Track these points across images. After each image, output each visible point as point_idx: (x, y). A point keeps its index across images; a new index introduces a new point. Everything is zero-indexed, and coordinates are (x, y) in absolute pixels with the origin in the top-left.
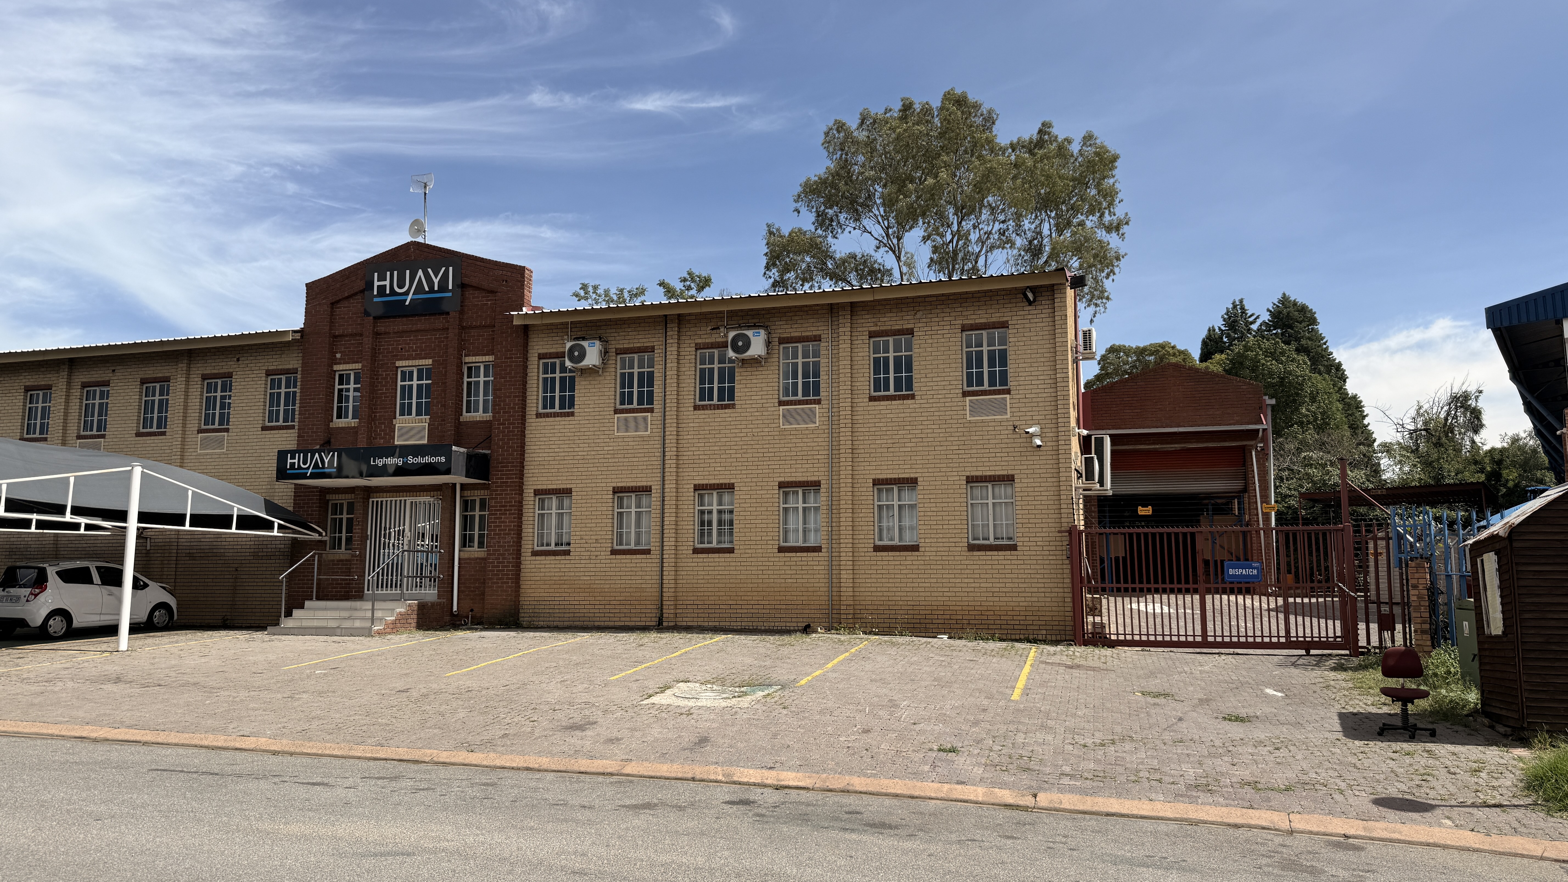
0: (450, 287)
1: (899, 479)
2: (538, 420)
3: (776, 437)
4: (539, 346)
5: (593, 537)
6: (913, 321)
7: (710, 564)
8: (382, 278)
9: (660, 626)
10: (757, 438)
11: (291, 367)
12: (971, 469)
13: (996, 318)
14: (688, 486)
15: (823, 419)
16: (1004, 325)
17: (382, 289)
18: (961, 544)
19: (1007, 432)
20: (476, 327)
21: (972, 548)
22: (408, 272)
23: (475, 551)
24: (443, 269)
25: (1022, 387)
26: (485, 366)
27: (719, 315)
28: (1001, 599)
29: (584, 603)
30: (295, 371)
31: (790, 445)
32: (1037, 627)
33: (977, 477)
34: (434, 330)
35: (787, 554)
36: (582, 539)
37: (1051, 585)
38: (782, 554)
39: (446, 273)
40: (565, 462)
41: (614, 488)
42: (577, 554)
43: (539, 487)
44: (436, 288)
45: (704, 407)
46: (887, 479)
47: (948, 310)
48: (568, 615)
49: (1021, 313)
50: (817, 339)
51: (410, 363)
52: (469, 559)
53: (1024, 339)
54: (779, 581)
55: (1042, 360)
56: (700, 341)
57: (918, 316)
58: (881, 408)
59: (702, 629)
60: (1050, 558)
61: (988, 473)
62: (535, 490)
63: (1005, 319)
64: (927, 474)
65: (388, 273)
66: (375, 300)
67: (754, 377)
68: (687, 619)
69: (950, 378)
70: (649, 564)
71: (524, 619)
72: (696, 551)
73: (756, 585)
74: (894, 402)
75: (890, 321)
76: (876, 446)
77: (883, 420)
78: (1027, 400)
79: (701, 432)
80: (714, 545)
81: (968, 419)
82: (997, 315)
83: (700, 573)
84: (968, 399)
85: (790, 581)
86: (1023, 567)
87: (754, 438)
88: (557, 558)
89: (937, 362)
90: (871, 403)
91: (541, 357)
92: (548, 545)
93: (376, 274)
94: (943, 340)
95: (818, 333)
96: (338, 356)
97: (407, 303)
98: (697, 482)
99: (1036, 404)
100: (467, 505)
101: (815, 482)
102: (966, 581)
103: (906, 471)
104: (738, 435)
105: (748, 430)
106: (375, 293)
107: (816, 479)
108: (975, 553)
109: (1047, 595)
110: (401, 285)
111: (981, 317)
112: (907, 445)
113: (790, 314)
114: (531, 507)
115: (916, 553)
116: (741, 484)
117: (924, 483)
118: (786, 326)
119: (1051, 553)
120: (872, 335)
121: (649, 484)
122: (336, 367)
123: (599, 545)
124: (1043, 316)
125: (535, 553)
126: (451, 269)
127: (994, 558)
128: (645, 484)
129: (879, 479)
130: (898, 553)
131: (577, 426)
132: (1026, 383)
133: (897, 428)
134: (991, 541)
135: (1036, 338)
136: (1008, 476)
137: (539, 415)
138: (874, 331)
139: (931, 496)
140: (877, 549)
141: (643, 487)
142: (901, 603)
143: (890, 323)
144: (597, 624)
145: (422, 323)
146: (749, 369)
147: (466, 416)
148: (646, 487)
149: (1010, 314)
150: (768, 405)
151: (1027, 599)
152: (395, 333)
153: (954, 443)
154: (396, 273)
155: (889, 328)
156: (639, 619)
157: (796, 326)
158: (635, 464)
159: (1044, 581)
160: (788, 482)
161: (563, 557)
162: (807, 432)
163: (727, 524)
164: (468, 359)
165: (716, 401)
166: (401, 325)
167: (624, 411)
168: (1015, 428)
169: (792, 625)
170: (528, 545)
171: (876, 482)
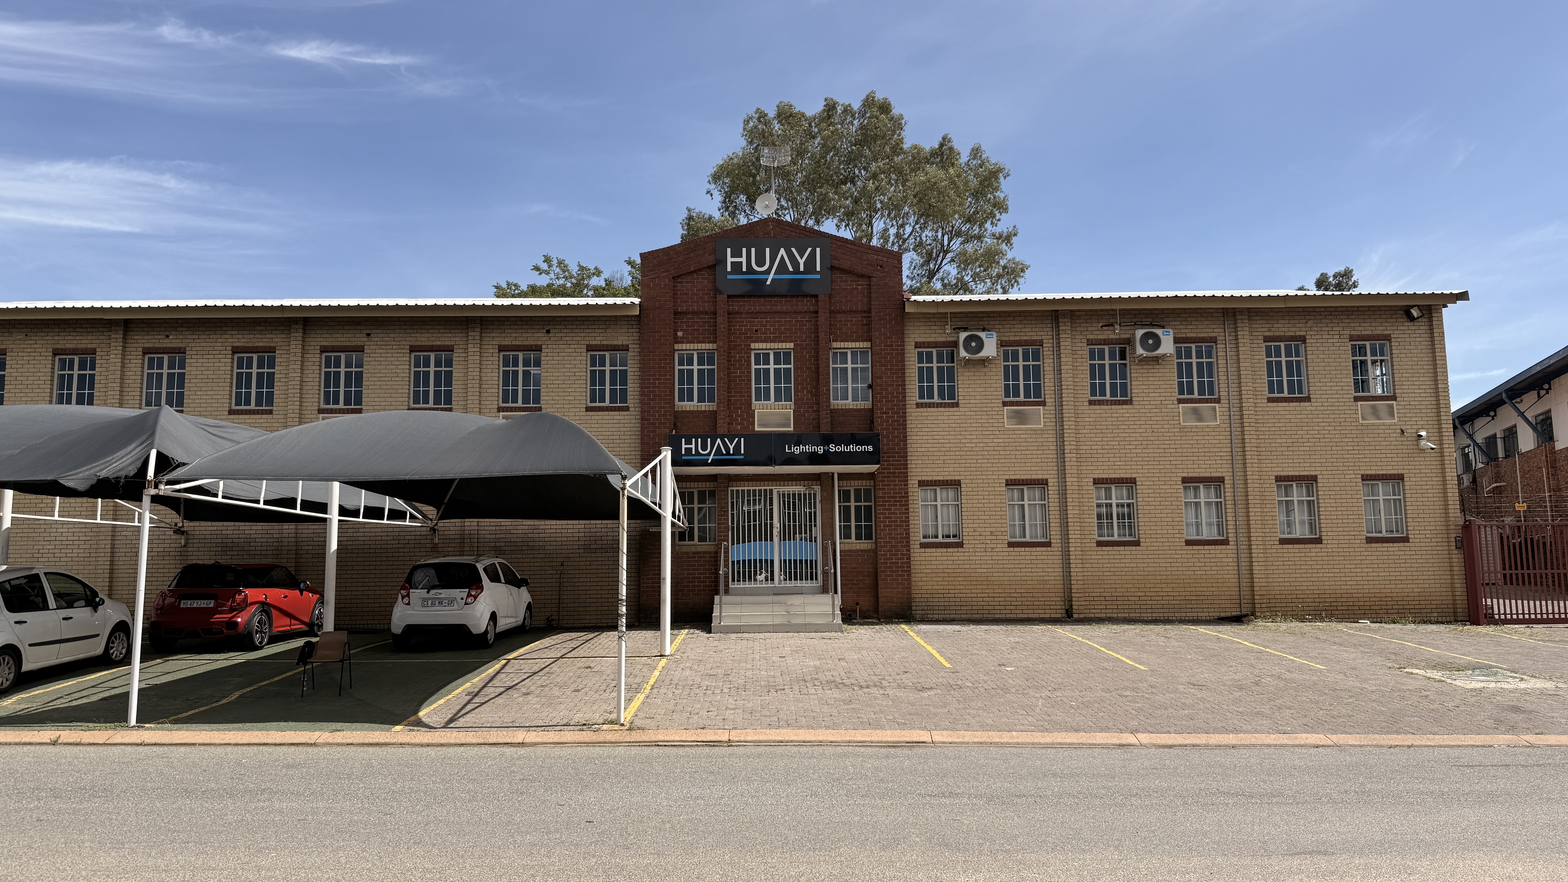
0: (818, 269)
1: (1300, 476)
2: (918, 410)
3: (1177, 434)
4: (915, 335)
5: (987, 529)
6: (1304, 329)
7: (1116, 557)
8: (737, 253)
9: (1068, 617)
10: (1157, 434)
11: (620, 343)
12: (1365, 468)
13: (1379, 331)
14: (1087, 480)
15: (1223, 418)
16: (1388, 338)
17: (737, 266)
18: (1360, 537)
19: (1394, 435)
20: (843, 312)
21: (1370, 540)
22: (768, 250)
23: (854, 543)
24: (810, 249)
25: (1406, 395)
26: (852, 352)
27: (1112, 313)
28: (1398, 586)
29: (983, 595)
30: (626, 348)
31: (1192, 442)
32: (1429, 611)
33: (1371, 475)
34: (795, 312)
35: (1195, 547)
36: (975, 531)
37: (1440, 573)
38: (1190, 547)
39: (813, 253)
40: (951, 453)
41: (1007, 480)
42: (970, 546)
43: (924, 478)
44: (802, 269)
45: (1100, 403)
46: (1288, 476)
47: (1336, 321)
48: (965, 608)
49: (1402, 328)
50: (1214, 340)
51: (769, 345)
52: (850, 551)
53: (1405, 351)
54: (1188, 573)
55: (1423, 371)
56: (1091, 337)
57: (1309, 324)
58: (1279, 409)
59: (1099, 621)
60: (1438, 548)
61: (1381, 472)
62: (919, 481)
63: (1388, 332)
64: (1325, 473)
65: (744, 250)
66: (729, 277)
67: (1151, 375)
68: (1094, 611)
69: (1342, 384)
70: (1052, 557)
71: (918, 613)
72: (1100, 544)
73: (1165, 577)
74: (1291, 404)
75: (1283, 328)
76: (1277, 445)
77: (1282, 421)
78: (1411, 407)
79: (1098, 427)
80: (1116, 538)
81: (1361, 422)
82: (1381, 328)
83: (1105, 565)
84: (1359, 403)
85: (1199, 572)
86: (1415, 557)
87: (1154, 434)
88: (949, 550)
89: (1329, 368)
90: (1270, 404)
91: (918, 345)
92: (937, 537)
93: (729, 250)
94: (1333, 348)
95: (1213, 335)
96: (680, 334)
97: (768, 283)
98: (1096, 476)
99: (1419, 411)
100: (845, 496)
101: (1219, 478)
102: (1366, 570)
103: (1306, 469)
104: (1137, 430)
105: (1147, 426)
106: (729, 269)
107: (1219, 475)
108: (1373, 545)
109: (1437, 581)
110: (760, 263)
111: (1366, 329)
112: (1305, 444)
113: (1185, 315)
114: (918, 498)
115: (1320, 546)
116: (1143, 479)
117: (1323, 481)
118: (1181, 327)
119: (1439, 544)
120: (1266, 339)
121: (1045, 477)
122: (677, 346)
123: (994, 538)
124: (1420, 332)
125: (924, 546)
126: (818, 250)
127: (1390, 549)
128: (1040, 477)
129: (1281, 476)
130: (1302, 546)
131: (962, 417)
132: (1409, 391)
133: (1296, 428)
134: (1384, 534)
135: (1415, 351)
136: (1398, 475)
137: (919, 405)
138: (1269, 337)
139: (1330, 493)
140: (1283, 542)
141: (1038, 480)
142: (1308, 592)
143: (1284, 329)
144: (997, 616)
145: (782, 305)
146: (1145, 367)
147: (838, 403)
148: (1042, 480)
149: (1392, 328)
150: (1166, 402)
151: (1420, 586)
152: (747, 313)
153: (1349, 444)
154: (753, 250)
155: (1283, 334)
156: (1043, 611)
157: (1191, 327)
158: (1028, 456)
159: (1434, 569)
160: (1191, 478)
161: (956, 550)
162: (1208, 430)
163: (1128, 516)
164: (835, 345)
165: (1108, 397)
166: (757, 305)
167: (1012, 404)
168: (1403, 432)
169: (1203, 615)
170: (917, 537)
171: (1278, 479)
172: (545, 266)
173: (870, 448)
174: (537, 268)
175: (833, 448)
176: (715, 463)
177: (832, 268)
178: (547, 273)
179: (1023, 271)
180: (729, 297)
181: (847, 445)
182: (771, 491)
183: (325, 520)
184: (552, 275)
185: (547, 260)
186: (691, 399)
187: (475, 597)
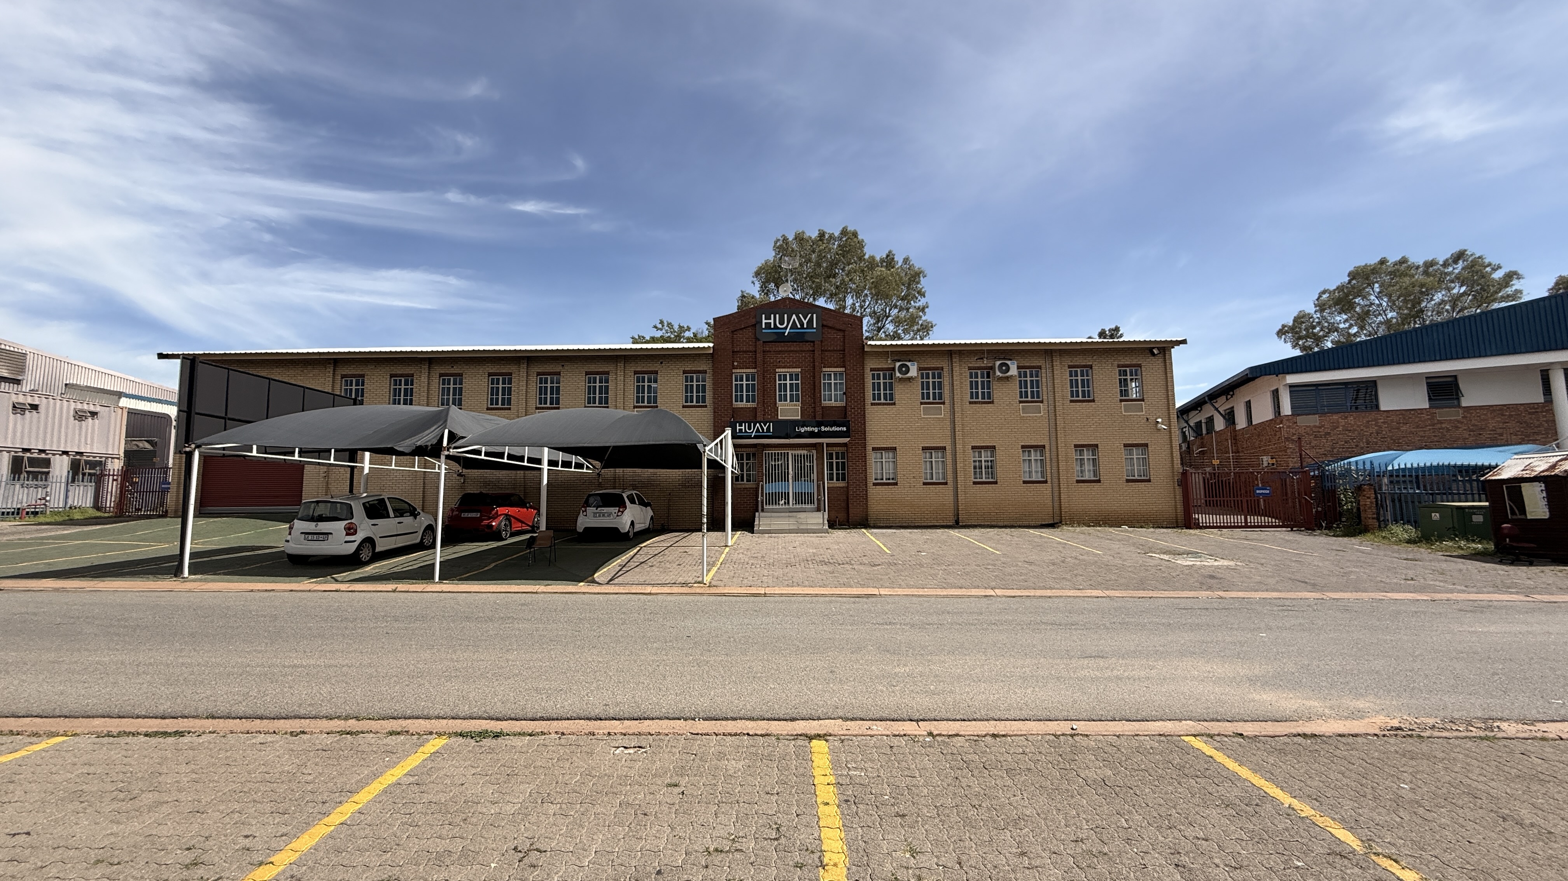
0: (815, 326)
1: (1088, 444)
2: (872, 407)
3: (1018, 420)
4: (871, 364)
5: (911, 475)
6: (1092, 361)
7: (984, 490)
8: (768, 318)
9: (957, 524)
11: (702, 369)
12: (1126, 440)
13: (1135, 362)
14: (968, 447)
15: (1044, 411)
16: (1140, 366)
17: (768, 325)
18: (1123, 479)
19: (1143, 421)
20: (829, 351)
21: (1128, 481)
22: (786, 315)
23: (835, 483)
24: (810, 315)
25: (1150, 398)
26: (834, 374)
27: (982, 352)
28: (1144, 507)
29: (908, 513)
30: (705, 372)
31: (1027, 425)
33: (1129, 444)
34: (801, 351)
35: (1028, 485)
36: (904, 476)
37: (1169, 499)
38: (1026, 485)
39: (812, 317)
40: (891, 432)
41: (922, 447)
42: (902, 484)
43: (875, 446)
44: (805, 326)
45: (975, 403)
46: (1082, 445)
47: (1110, 356)
48: (898, 520)
49: (1148, 360)
50: (1040, 367)
51: (786, 370)
52: (833, 487)
53: (1149, 373)
54: (1024, 499)
55: (1160, 385)
56: (971, 365)
57: (1095, 358)
58: (1077, 406)
59: (975, 526)
60: (1168, 485)
61: (1135, 442)
62: (873, 448)
63: (1140, 363)
64: (1103, 442)
65: (772, 316)
66: (764, 331)
67: (1004, 387)
68: (971, 521)
69: (1113, 392)
70: (948, 491)
71: (871, 523)
72: (975, 483)
73: (1011, 502)
74: (1084, 404)
75: (1080, 360)
76: (1075, 427)
77: (1078, 413)
78: (1153, 405)
79: (975, 417)
80: (984, 480)
81: (1124, 414)
82: (1136, 360)
83: (978, 495)
84: (1123, 403)
85: (1030, 499)
86: (1154, 490)
87: (1006, 420)
88: (889, 487)
89: (1105, 383)
90: (1072, 404)
91: (872, 370)
92: (882, 479)
93: (764, 316)
94: (1108, 372)
95: (1039, 364)
96: (736, 364)
97: (786, 334)
98: (973, 445)
99: (1157, 408)
100: (830, 456)
102: (1124, 497)
103: (1092, 440)
104: (997, 419)
105: (1001, 416)
106: (764, 327)
107: (1042, 444)
108: (1130, 483)
109: (1167, 504)
110: (782, 323)
111: (1127, 361)
112: (1092, 427)
113: (1024, 353)
114: (872, 458)
115: (1099, 484)
116: (1000, 446)
117: (1101, 447)
118: (1022, 360)
119: (1168, 483)
120: (1070, 367)
121: (944, 445)
122: (734, 371)
123: (915, 480)
124: (1159, 362)
125: (875, 484)
126: (815, 315)
127: (1139, 486)
128: (942, 445)
130: (1089, 484)
131: (897, 411)
132: (1152, 396)
133: (1086, 417)
134: (1136, 477)
135: (1156, 373)
136: (1145, 444)
137: (872, 404)
138: (1072, 365)
139: (1105, 454)
140: (1078, 482)
141: (940, 447)
142: (1092, 510)
144: (916, 524)
145: (794, 347)
146: (1002, 382)
147: (826, 403)
148: (943, 447)
149: (1142, 360)
150: (1013, 403)
151: (1157, 506)
152: (774, 352)
153: (1116, 426)
154: (777, 316)
155: (1079, 364)
156: (942, 521)
157: (1027, 360)
158: (935, 434)
159: (1165, 497)
160: (1026, 445)
161: (893, 487)
162: (1036, 418)
163: (991, 467)
164: (824, 369)
165: (980, 399)
166: (780, 347)
167: (926, 403)
168: (1148, 419)
169: (1032, 523)
170: (871, 480)
171: (1076, 446)
172: (660, 326)
173: (845, 429)
174: (655, 327)
175: (823, 429)
176: (756, 437)
177: (823, 326)
178: (661, 330)
179: (932, 327)
180: (764, 342)
181: (831, 427)
182: (788, 453)
183: (540, 469)
184: (664, 331)
185: (662, 322)
186: (742, 401)
187: (622, 512)
